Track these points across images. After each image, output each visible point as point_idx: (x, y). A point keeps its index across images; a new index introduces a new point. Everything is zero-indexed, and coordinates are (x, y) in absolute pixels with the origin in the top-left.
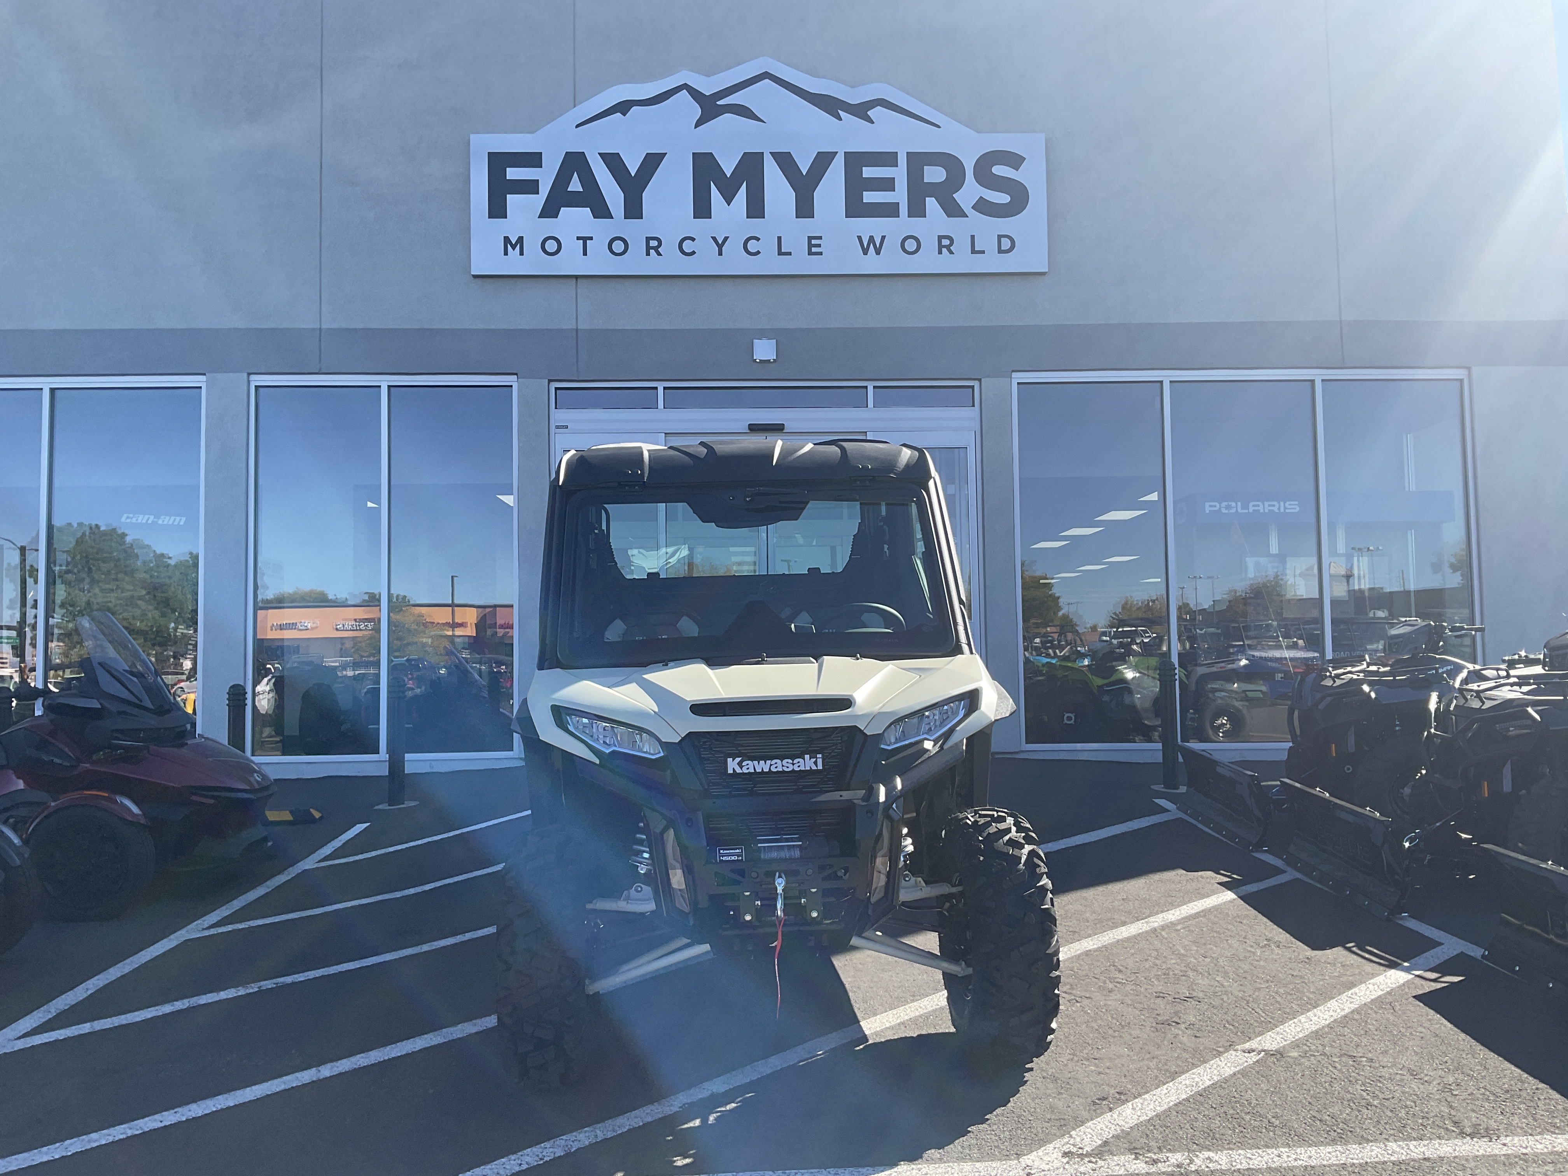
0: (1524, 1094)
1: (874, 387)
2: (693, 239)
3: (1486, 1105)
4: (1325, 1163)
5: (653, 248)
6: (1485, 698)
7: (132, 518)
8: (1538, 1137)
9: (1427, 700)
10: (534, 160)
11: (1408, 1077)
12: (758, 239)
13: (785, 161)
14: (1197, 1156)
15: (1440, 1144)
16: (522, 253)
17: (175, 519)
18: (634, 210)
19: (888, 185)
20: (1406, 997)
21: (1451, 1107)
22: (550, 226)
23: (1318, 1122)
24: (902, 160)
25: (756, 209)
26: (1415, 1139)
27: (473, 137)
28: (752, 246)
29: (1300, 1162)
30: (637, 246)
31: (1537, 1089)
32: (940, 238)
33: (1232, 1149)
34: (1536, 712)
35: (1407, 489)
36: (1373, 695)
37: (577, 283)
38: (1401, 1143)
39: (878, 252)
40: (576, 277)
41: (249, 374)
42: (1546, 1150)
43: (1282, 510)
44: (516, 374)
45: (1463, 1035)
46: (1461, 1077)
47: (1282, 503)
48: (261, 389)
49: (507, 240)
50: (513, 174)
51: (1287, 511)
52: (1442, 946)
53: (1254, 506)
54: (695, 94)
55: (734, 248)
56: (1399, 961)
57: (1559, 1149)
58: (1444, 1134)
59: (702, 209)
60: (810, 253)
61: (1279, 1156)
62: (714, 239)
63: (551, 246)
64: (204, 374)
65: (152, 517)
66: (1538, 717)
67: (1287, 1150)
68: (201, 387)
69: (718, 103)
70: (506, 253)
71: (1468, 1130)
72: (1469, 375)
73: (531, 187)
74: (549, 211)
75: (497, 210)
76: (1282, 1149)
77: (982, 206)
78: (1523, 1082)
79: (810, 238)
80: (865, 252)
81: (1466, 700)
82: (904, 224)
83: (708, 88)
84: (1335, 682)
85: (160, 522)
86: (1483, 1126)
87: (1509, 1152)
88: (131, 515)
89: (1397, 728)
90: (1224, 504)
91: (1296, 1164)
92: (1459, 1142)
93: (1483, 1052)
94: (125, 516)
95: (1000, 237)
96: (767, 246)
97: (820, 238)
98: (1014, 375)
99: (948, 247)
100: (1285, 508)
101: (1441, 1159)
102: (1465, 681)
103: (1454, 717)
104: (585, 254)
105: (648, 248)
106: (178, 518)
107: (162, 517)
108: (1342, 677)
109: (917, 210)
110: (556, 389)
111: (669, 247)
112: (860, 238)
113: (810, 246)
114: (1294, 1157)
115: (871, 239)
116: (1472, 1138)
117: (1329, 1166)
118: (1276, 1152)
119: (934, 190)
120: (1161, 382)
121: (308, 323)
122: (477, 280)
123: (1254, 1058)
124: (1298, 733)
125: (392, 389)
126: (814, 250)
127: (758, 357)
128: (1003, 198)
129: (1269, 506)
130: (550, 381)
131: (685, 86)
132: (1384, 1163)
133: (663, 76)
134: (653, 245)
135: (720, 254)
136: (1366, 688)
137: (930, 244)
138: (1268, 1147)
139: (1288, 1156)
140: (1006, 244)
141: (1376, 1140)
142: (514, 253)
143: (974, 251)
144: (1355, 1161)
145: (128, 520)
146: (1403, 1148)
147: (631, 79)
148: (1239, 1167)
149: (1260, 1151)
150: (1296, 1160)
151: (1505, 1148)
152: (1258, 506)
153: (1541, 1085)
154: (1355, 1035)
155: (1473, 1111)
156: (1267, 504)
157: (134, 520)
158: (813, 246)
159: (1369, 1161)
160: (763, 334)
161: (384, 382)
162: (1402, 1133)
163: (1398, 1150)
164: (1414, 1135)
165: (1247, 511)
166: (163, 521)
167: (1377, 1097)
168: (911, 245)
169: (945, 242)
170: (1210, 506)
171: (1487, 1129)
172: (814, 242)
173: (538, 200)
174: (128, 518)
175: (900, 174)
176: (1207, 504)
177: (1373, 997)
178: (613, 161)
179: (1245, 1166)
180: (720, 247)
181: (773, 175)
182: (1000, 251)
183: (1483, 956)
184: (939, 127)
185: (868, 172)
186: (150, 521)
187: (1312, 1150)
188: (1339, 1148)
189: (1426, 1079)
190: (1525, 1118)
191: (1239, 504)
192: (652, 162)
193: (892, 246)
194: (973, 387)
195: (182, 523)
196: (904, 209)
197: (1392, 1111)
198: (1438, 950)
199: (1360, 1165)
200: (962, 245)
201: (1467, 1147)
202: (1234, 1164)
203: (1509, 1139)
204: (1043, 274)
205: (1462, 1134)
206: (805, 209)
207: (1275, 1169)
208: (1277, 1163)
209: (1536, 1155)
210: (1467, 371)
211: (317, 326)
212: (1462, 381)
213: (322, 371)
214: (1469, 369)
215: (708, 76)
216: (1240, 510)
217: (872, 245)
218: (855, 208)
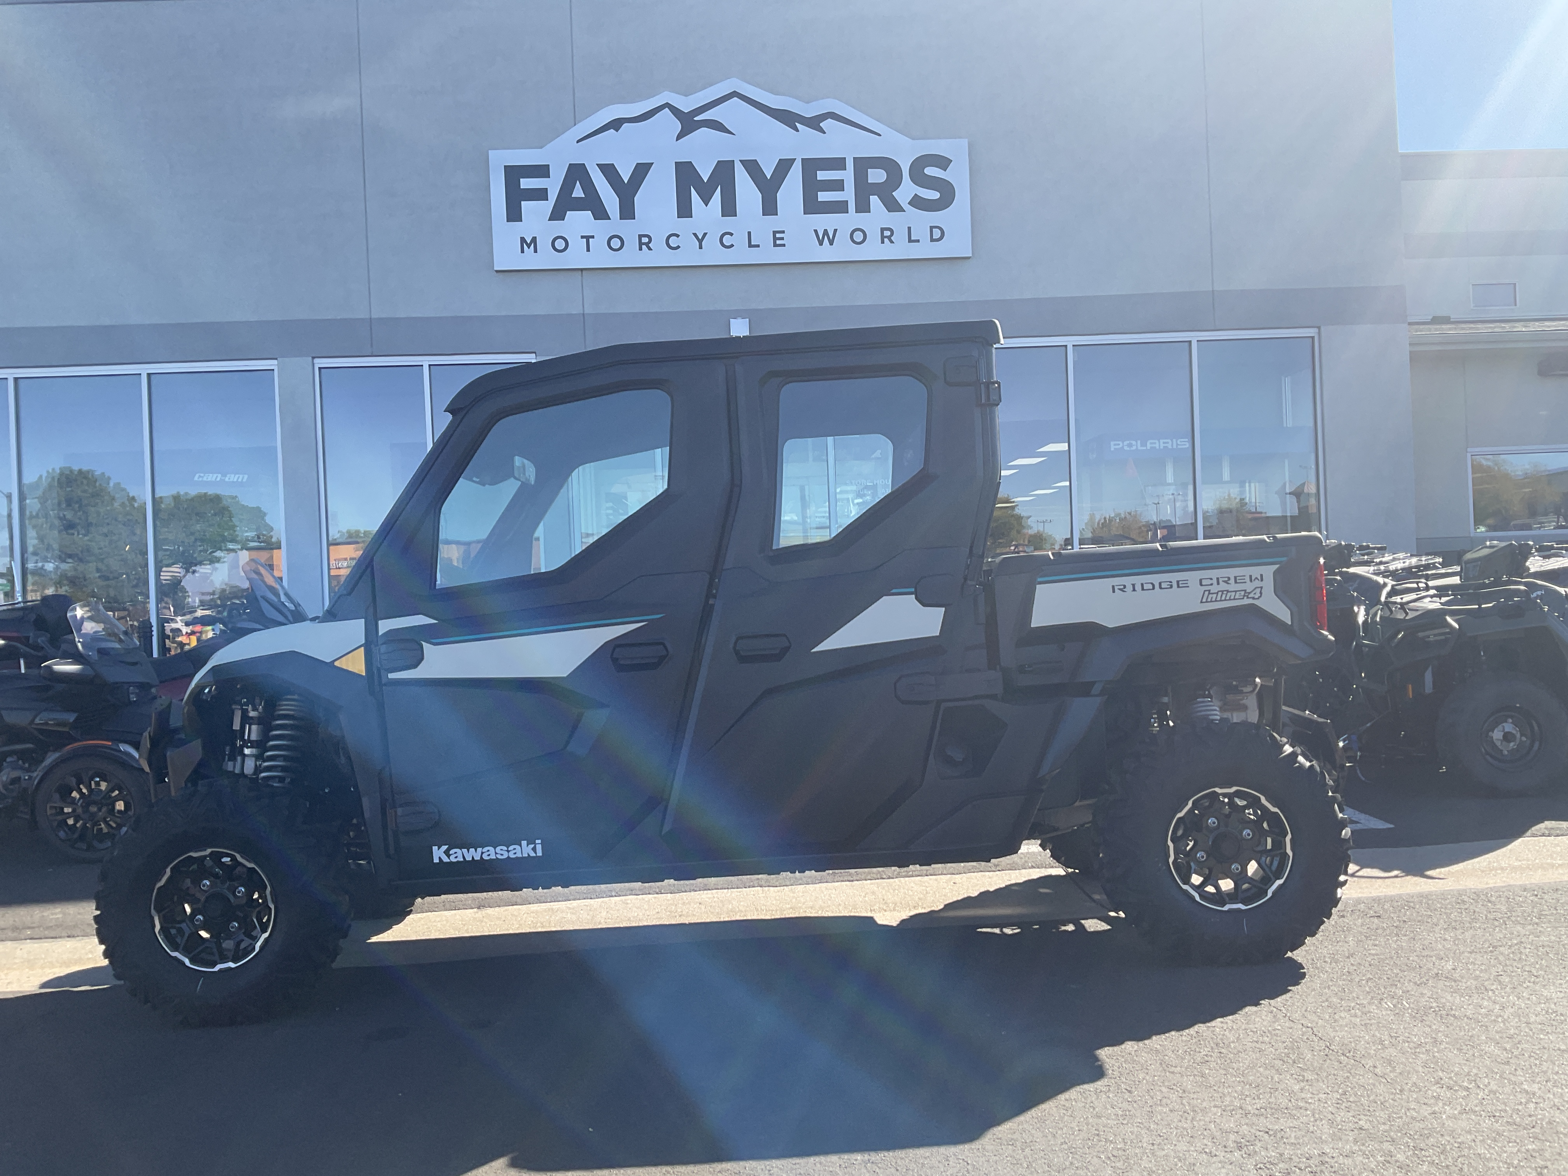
2: (678, 236)
5: (644, 244)
7: (203, 477)
10: (542, 171)
12: (731, 234)
13: (752, 167)
16: (536, 251)
17: (239, 477)
18: (627, 212)
19: (838, 186)
22: (559, 227)
24: (850, 164)
25: (729, 209)
27: (491, 153)
28: (727, 240)
30: (632, 243)
32: (883, 230)
35: (1285, 425)
37: (582, 276)
39: (831, 242)
40: (582, 270)
41: (313, 358)
43: (1175, 447)
44: (535, 353)
47: (1174, 440)
48: (322, 370)
49: (523, 240)
50: (526, 183)
51: (1179, 447)
53: (1151, 443)
54: (675, 111)
55: (711, 242)
59: (684, 210)
60: (775, 245)
62: (695, 235)
63: (560, 244)
64: (276, 359)
65: (220, 476)
68: (274, 370)
69: (695, 119)
70: (523, 251)
72: (1319, 333)
73: (541, 195)
74: (557, 214)
75: (514, 215)
77: (917, 202)
79: (775, 233)
80: (821, 243)
82: (852, 219)
83: (686, 105)
85: (227, 479)
88: (202, 475)
90: (1126, 443)
94: (197, 475)
95: (932, 228)
96: (739, 240)
97: (783, 232)
99: (889, 238)
100: (1177, 445)
104: (588, 250)
105: (641, 244)
106: (241, 476)
107: (228, 476)
109: (863, 207)
111: (658, 243)
112: (816, 231)
113: (775, 239)
115: (826, 232)
119: (877, 189)
120: (1066, 346)
121: (363, 315)
122: (500, 274)
125: (432, 367)
126: (778, 242)
127: (734, 332)
128: (933, 195)
129: (1164, 443)
131: (667, 105)
133: (647, 98)
134: (644, 242)
135: (701, 247)
137: (874, 235)
140: (937, 234)
142: (528, 251)
143: (910, 241)
145: (201, 479)
147: (623, 100)
152: (1155, 443)
156: (1162, 441)
157: (205, 479)
158: (777, 239)
160: (738, 314)
161: (426, 361)
165: (1145, 448)
166: (229, 479)
168: (858, 237)
169: (887, 233)
170: (1115, 445)
172: (778, 235)
173: (548, 206)
174: (200, 477)
175: (848, 175)
176: (1112, 443)
178: (609, 171)
180: (700, 241)
181: (743, 180)
182: (932, 240)
184: (880, 135)
185: (822, 175)
186: (218, 479)
191: (1139, 442)
192: (642, 171)
193: (842, 238)
195: (244, 480)
196: (852, 206)
200: (900, 236)
204: (969, 258)
206: (770, 208)
210: (1316, 330)
211: (368, 317)
212: (1313, 338)
213: (374, 354)
214: (1319, 328)
215: (686, 96)
216: (1140, 448)
217: (826, 238)
218: (812, 206)
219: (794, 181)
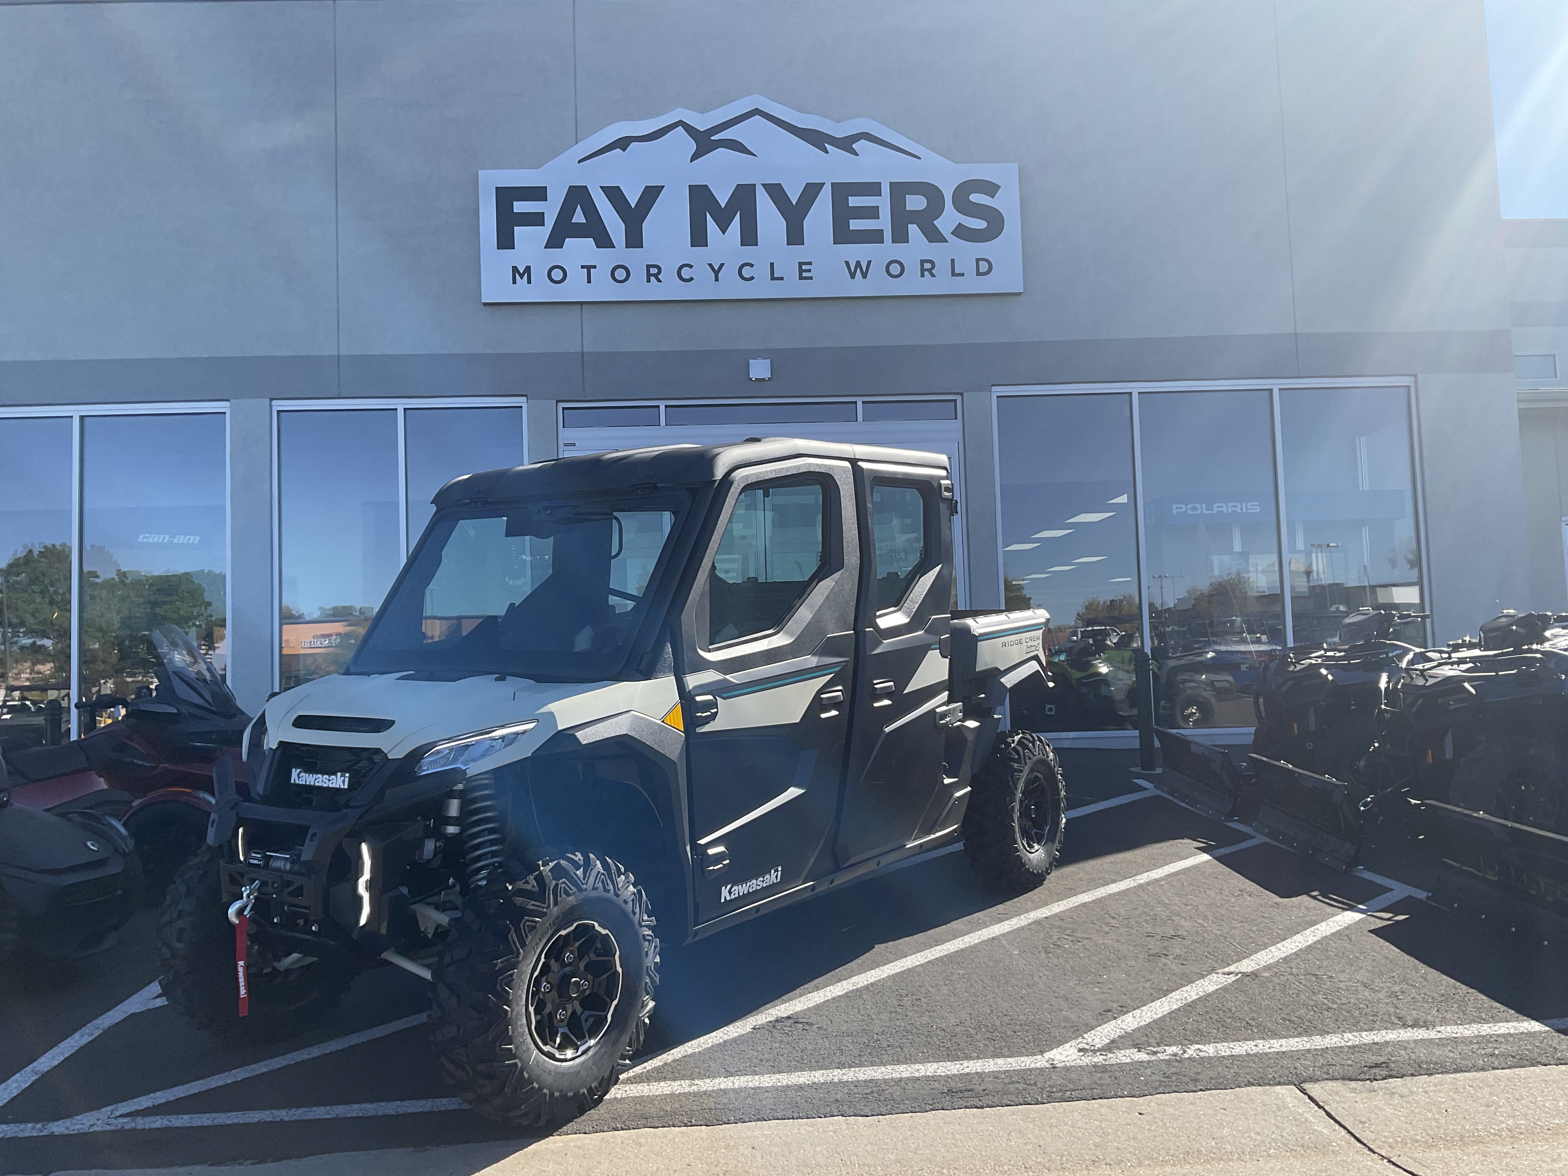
0: (1457, 997)
1: (863, 402)
2: (691, 266)
3: (1426, 1005)
4: (1294, 1049)
5: (653, 275)
6: (1429, 677)
7: (148, 538)
8: (1467, 1026)
9: (1378, 681)
10: (539, 193)
11: (1361, 988)
12: (752, 265)
13: (776, 192)
14: (1189, 1048)
15: (1387, 1033)
16: (529, 282)
17: (189, 538)
18: (634, 239)
19: (872, 213)
20: (1360, 930)
21: (1397, 1007)
22: (556, 256)
23: (1287, 1022)
24: (886, 190)
25: (749, 237)
26: (1366, 1031)
27: (481, 173)
28: (747, 271)
29: (1273, 1050)
30: (639, 273)
31: (1468, 993)
32: (923, 262)
33: (1217, 1042)
34: (1471, 686)
35: (1361, 489)
36: (1330, 677)
37: (582, 311)
38: (1355, 1034)
39: (864, 275)
40: (581, 303)
41: (271, 400)
42: (1473, 1035)
43: (1244, 511)
44: (526, 396)
45: (1408, 957)
46: (1406, 986)
47: (1244, 504)
48: (283, 414)
49: (515, 269)
50: (520, 207)
51: (1249, 511)
52: (1393, 892)
53: (1218, 507)
54: (690, 130)
55: (729, 274)
56: (1355, 904)
57: (1484, 1033)
58: (1390, 1025)
59: (699, 238)
60: (801, 278)
61: (1256, 1046)
62: (710, 265)
63: (557, 275)
64: (229, 400)
65: (167, 537)
66: (1473, 691)
67: (1262, 1041)
68: (225, 413)
69: (712, 138)
70: (514, 282)
71: (1410, 1023)
72: (1416, 382)
73: (537, 219)
74: (555, 241)
75: (505, 241)
76: (1258, 1041)
77: (961, 232)
78: (1456, 989)
79: (801, 264)
80: (853, 276)
81: (1412, 678)
82: (888, 250)
83: (702, 122)
84: (1295, 667)
85: (175, 541)
86: (1422, 1020)
87: (1443, 1036)
88: (147, 535)
89: (1353, 707)
90: (1189, 506)
91: (1270, 1051)
92: (1402, 1031)
93: (1424, 969)
94: (142, 536)
95: (978, 260)
96: (761, 272)
97: (810, 263)
98: (994, 389)
99: (930, 271)
100: (1247, 508)
101: (1387, 1042)
102: (1412, 662)
103: (1401, 694)
104: (589, 281)
105: (649, 275)
106: (192, 537)
107: (178, 536)
108: (1302, 662)
109: (900, 236)
110: (564, 409)
111: (669, 274)
112: (847, 263)
113: (801, 271)
114: (1268, 1046)
115: (858, 264)
116: (1413, 1029)
117: (1297, 1051)
118: (1254, 1043)
119: (916, 217)
120: (1130, 393)
121: (329, 350)
122: (487, 307)
123: (1233, 978)
124: (1263, 715)
125: (407, 411)
126: (804, 274)
127: (753, 375)
128: (979, 224)
129: (1232, 506)
130: (558, 401)
131: (680, 123)
132: (1342, 1047)
133: (660, 114)
134: (653, 273)
135: (717, 279)
136: (1324, 671)
137: (913, 268)
138: (1247, 1040)
139: (1263, 1046)
140: (984, 267)
141: (1335, 1033)
142: (522, 282)
143: (954, 274)
144: (1317, 1047)
145: (145, 540)
146: (1356, 1037)
147: (630, 118)
148: (1223, 1054)
149: (1240, 1043)
150: (1269, 1048)
151: (1440, 1034)
152: (1222, 507)
153: (1471, 990)
154: (1317, 959)
155: (1414, 1009)
156: (1230, 504)
157: (150, 540)
158: (803, 271)
159: (1329, 1046)
160: (758, 354)
161: (400, 405)
162: (1356, 1027)
163: (1353, 1038)
164: (1366, 1027)
165: (1211, 512)
166: (178, 541)
167: (1336, 1003)
168: (895, 269)
169: (927, 266)
170: (1177, 508)
171: (1425, 1022)
172: (804, 267)
173: (544, 232)
174: (145, 537)
175: (883, 203)
176: (1174, 506)
177: (1332, 932)
179: (1228, 1053)
180: (716, 273)
181: (765, 206)
182: (979, 274)
183: (1428, 898)
184: (918, 158)
185: (854, 201)
186: (166, 541)
187: (1283, 1041)
188: (1305, 1038)
189: (1377, 989)
190: (1457, 1013)
191: (1204, 505)
192: (651, 194)
193: (877, 271)
194: (955, 401)
195: (196, 542)
196: (888, 235)
197: (1347, 1012)
198: (1389, 894)
199: (1322, 1049)
200: (942, 268)
201: (1409, 1034)
202: (1219, 1052)
203: (1443, 1028)
204: (1019, 294)
205: (1405, 1026)
206: (795, 236)
207: (1254, 1054)
208: (1255, 1050)
209: (1464, 1038)
210: (1413, 379)
211: (336, 354)
212: (1408, 387)
213: (341, 396)
214: (1415, 376)
215: (702, 113)
216: (1205, 512)
217: (859, 270)
218: (842, 235)
219: (823, 207)
